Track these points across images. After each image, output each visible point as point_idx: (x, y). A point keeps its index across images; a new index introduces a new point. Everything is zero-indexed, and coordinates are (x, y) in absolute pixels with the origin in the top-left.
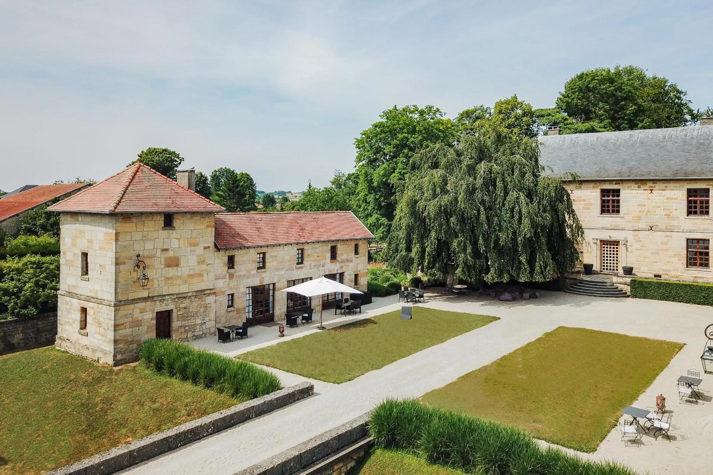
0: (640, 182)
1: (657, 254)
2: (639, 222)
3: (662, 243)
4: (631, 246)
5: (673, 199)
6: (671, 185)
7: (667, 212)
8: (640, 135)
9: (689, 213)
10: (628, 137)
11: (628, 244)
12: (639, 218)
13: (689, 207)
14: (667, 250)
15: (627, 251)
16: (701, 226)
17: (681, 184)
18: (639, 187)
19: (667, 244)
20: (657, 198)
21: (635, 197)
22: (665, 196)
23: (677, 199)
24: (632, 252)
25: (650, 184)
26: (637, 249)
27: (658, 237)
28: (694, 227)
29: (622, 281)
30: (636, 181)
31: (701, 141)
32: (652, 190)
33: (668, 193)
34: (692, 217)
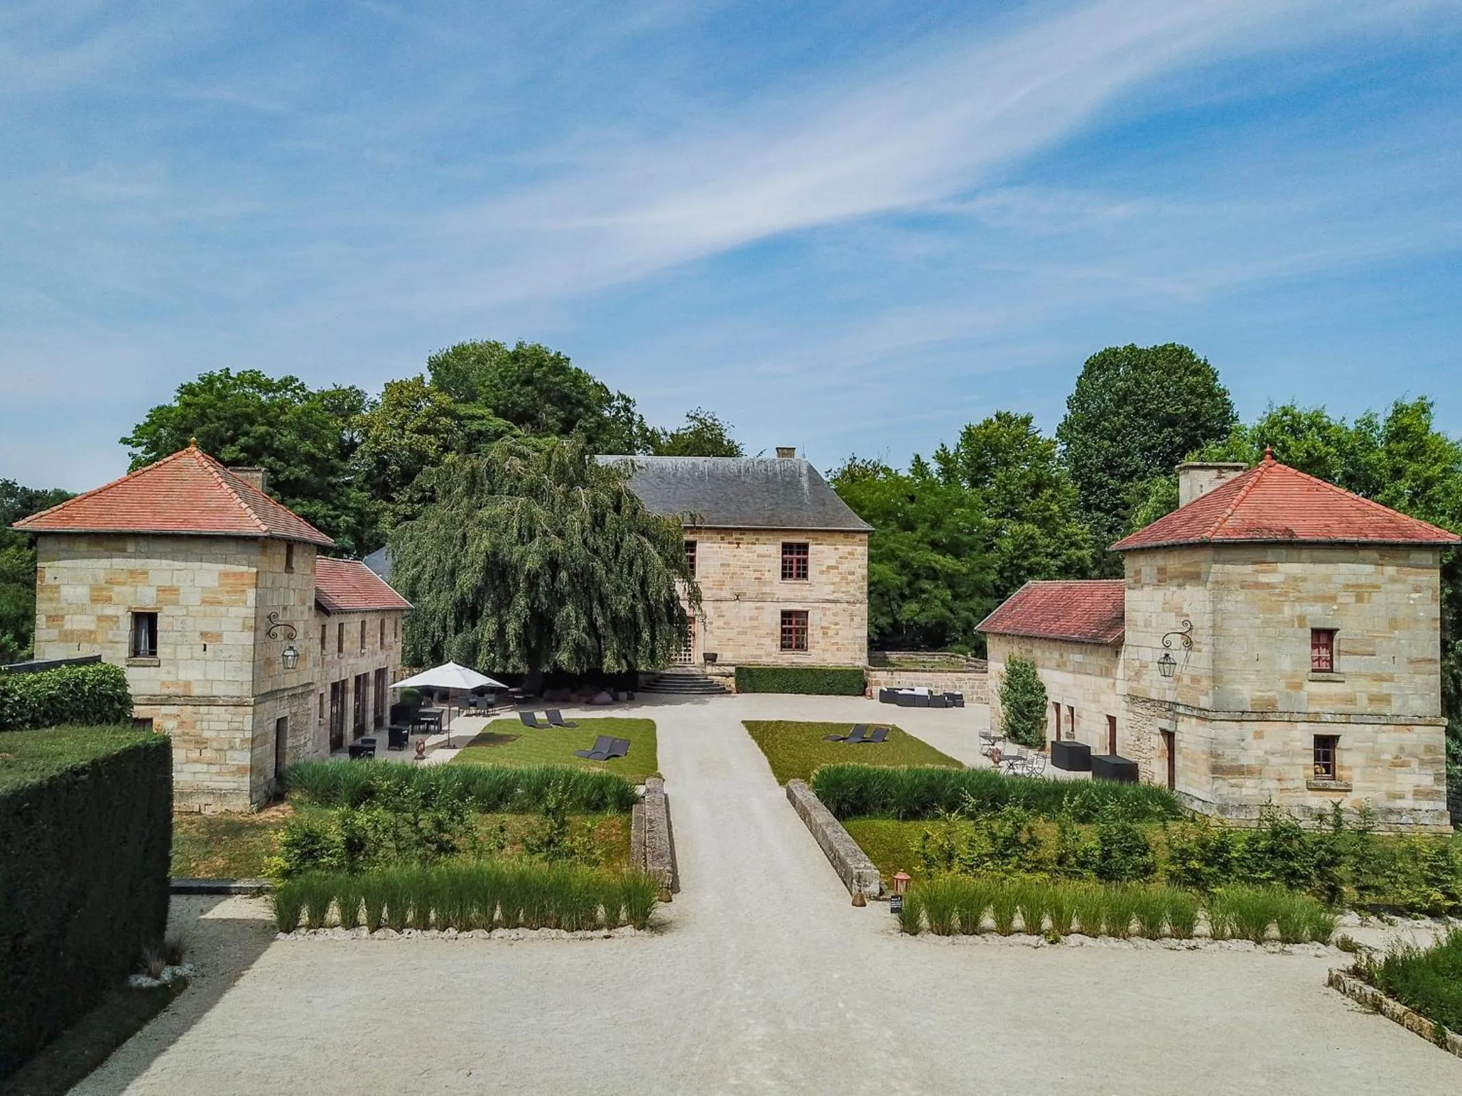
0: (724, 532)
1: (745, 633)
2: (721, 589)
3: (751, 618)
4: (711, 623)
5: (765, 556)
6: (763, 537)
7: (758, 575)
8: (706, 464)
9: (784, 576)
10: (690, 466)
11: (707, 621)
12: (722, 584)
13: (784, 568)
14: (756, 628)
15: (705, 630)
16: (799, 594)
17: (776, 535)
18: (722, 539)
19: (757, 619)
20: (746, 555)
21: (717, 552)
22: (755, 552)
23: (770, 556)
24: (711, 632)
25: (736, 535)
26: (719, 628)
27: (747, 608)
28: (791, 596)
29: (718, 671)
30: (719, 530)
31: (787, 479)
32: (738, 544)
33: (759, 549)
34: (789, 581)
